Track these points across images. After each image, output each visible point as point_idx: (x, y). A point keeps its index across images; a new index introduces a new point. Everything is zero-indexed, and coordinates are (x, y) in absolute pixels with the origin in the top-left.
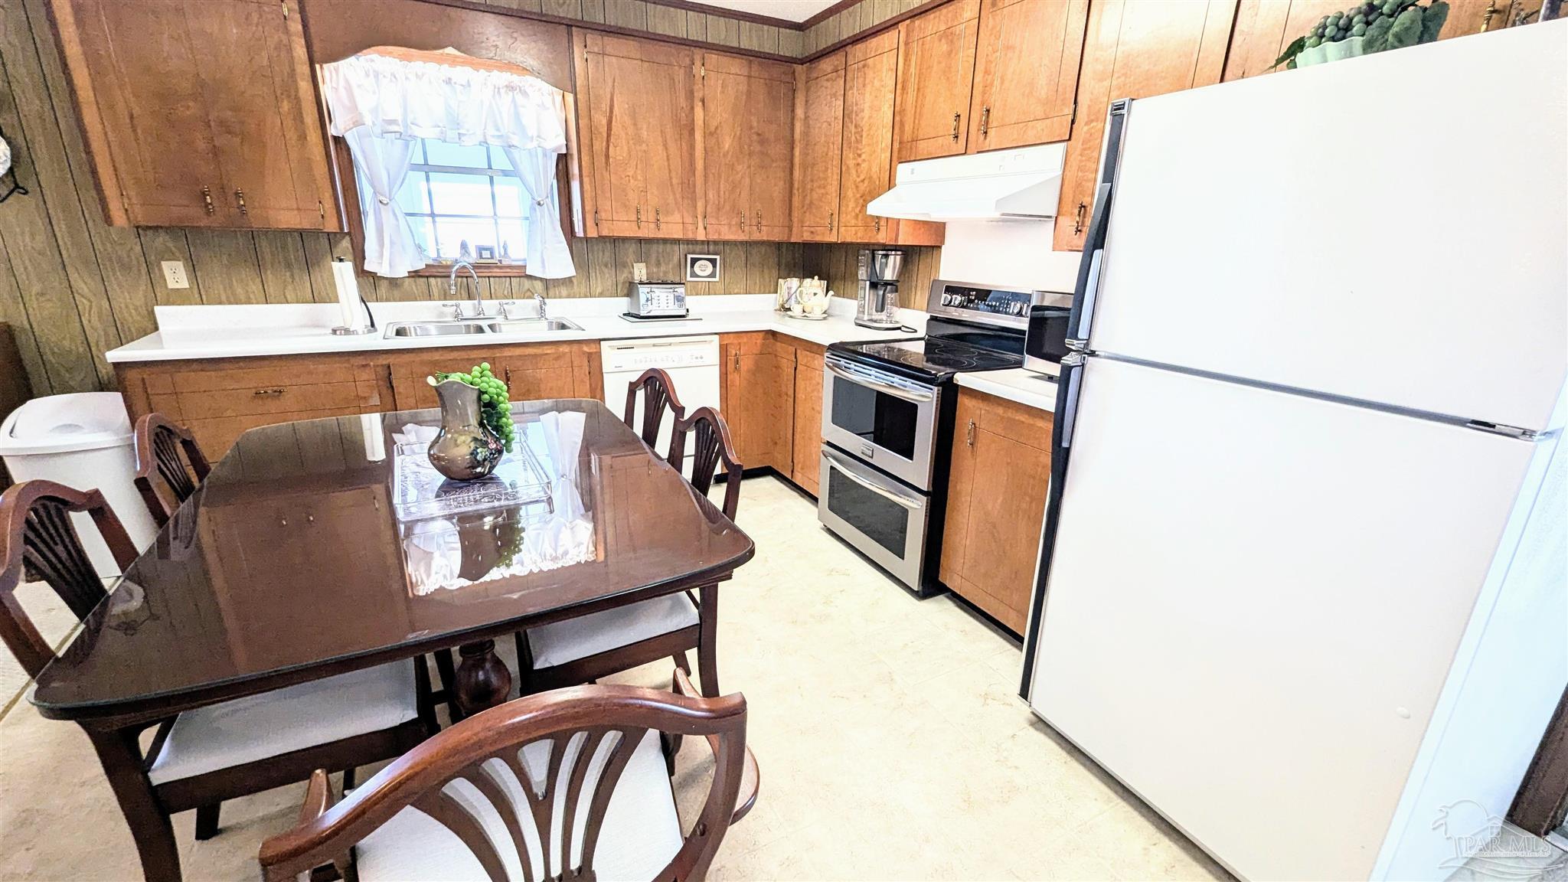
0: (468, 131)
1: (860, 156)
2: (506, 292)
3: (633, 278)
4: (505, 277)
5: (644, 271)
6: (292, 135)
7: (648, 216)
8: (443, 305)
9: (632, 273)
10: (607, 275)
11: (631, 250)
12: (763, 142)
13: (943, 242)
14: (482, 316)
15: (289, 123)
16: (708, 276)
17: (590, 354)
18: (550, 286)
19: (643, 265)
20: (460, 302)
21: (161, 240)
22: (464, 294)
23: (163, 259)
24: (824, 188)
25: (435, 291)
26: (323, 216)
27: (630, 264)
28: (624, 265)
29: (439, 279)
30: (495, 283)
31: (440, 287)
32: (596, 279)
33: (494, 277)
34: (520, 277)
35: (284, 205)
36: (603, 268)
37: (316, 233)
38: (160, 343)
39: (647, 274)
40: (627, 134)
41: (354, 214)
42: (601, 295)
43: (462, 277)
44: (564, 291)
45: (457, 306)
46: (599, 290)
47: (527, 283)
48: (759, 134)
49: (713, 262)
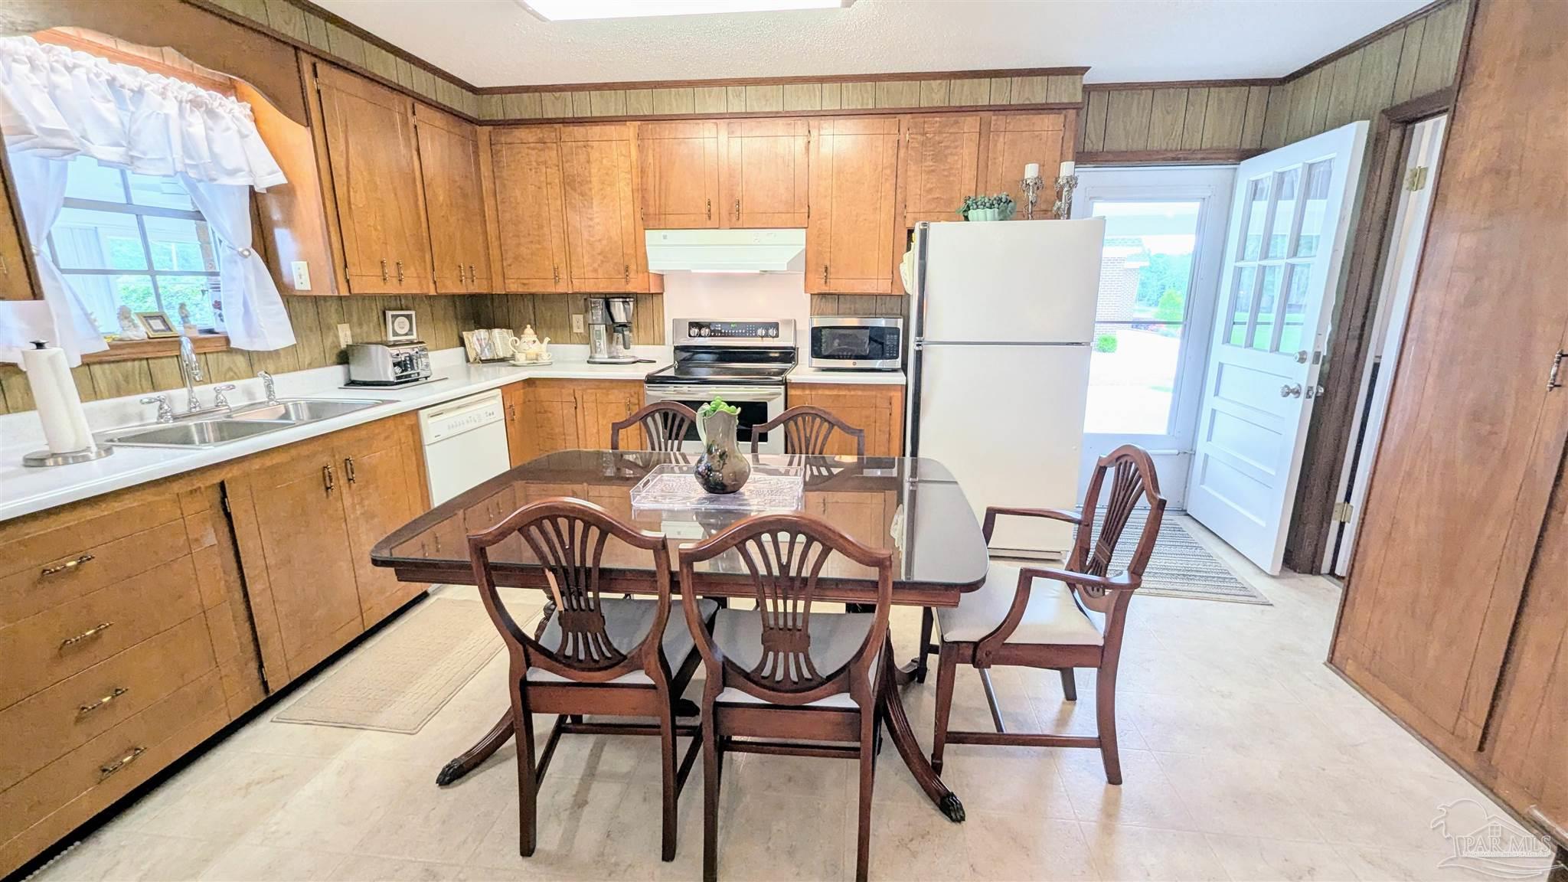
0: (144, 153)
1: (591, 219)
3: (339, 343)
5: (349, 333)
7: (391, 270)
9: (337, 336)
10: (314, 342)
11: (333, 310)
12: (465, 196)
13: (664, 290)
16: (406, 334)
18: (255, 360)
19: (347, 326)
20: (168, 394)
22: (146, 384)
24: (539, 242)
25: (102, 384)
27: (334, 327)
28: (329, 328)
29: (106, 366)
31: (110, 377)
32: (304, 348)
34: (217, 352)
36: (308, 332)
39: (352, 336)
40: (363, 179)
42: (310, 366)
43: (141, 359)
44: (271, 365)
45: (163, 400)
46: (308, 358)
47: (228, 360)
48: (461, 189)
49: (409, 317)
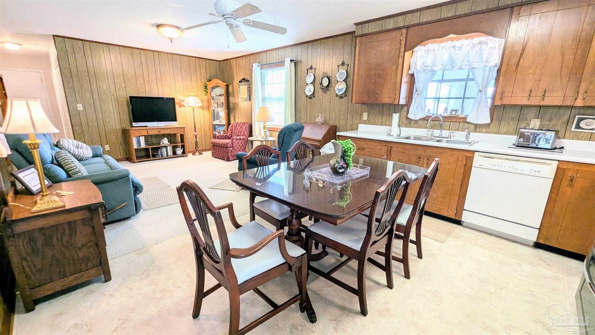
0: (456, 65)
2: (456, 128)
4: (458, 122)
5: (538, 123)
6: (393, 75)
8: (428, 131)
9: (528, 124)
14: (441, 136)
15: (393, 72)
16: (592, 129)
17: (467, 157)
19: (538, 120)
20: (434, 130)
21: (365, 107)
23: (364, 112)
26: (395, 99)
27: (529, 120)
28: (525, 119)
30: (452, 125)
33: (453, 122)
34: (464, 122)
35: (386, 96)
36: (510, 120)
37: (393, 104)
38: (357, 133)
41: (410, 98)
42: (505, 133)
44: (484, 130)
45: (433, 131)
46: (505, 130)
47: (466, 125)
